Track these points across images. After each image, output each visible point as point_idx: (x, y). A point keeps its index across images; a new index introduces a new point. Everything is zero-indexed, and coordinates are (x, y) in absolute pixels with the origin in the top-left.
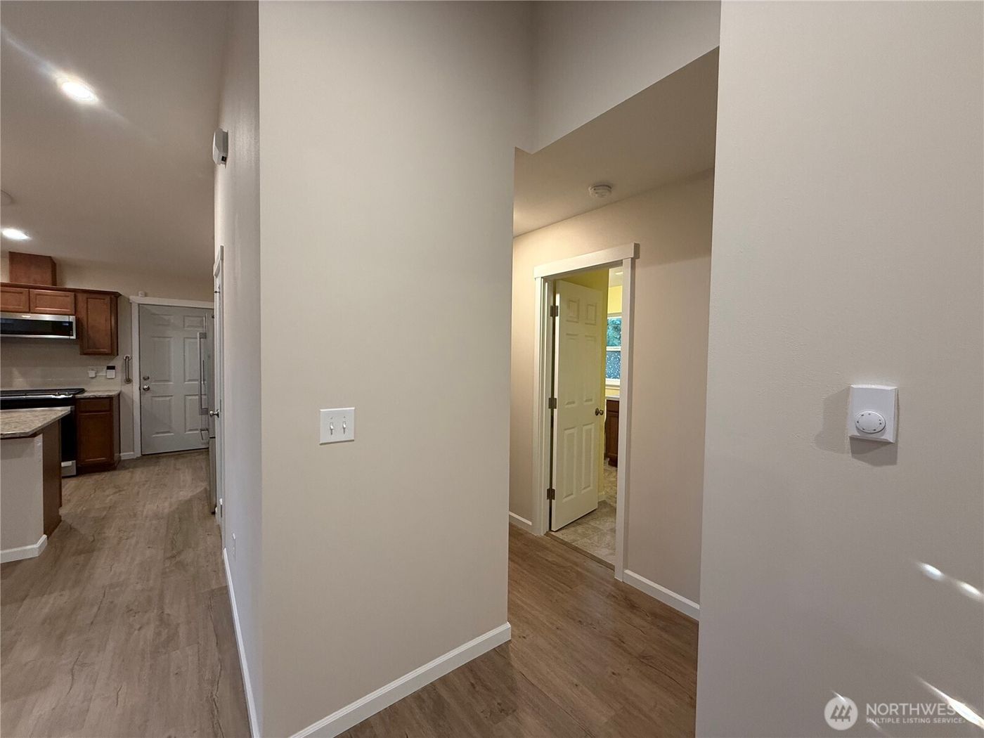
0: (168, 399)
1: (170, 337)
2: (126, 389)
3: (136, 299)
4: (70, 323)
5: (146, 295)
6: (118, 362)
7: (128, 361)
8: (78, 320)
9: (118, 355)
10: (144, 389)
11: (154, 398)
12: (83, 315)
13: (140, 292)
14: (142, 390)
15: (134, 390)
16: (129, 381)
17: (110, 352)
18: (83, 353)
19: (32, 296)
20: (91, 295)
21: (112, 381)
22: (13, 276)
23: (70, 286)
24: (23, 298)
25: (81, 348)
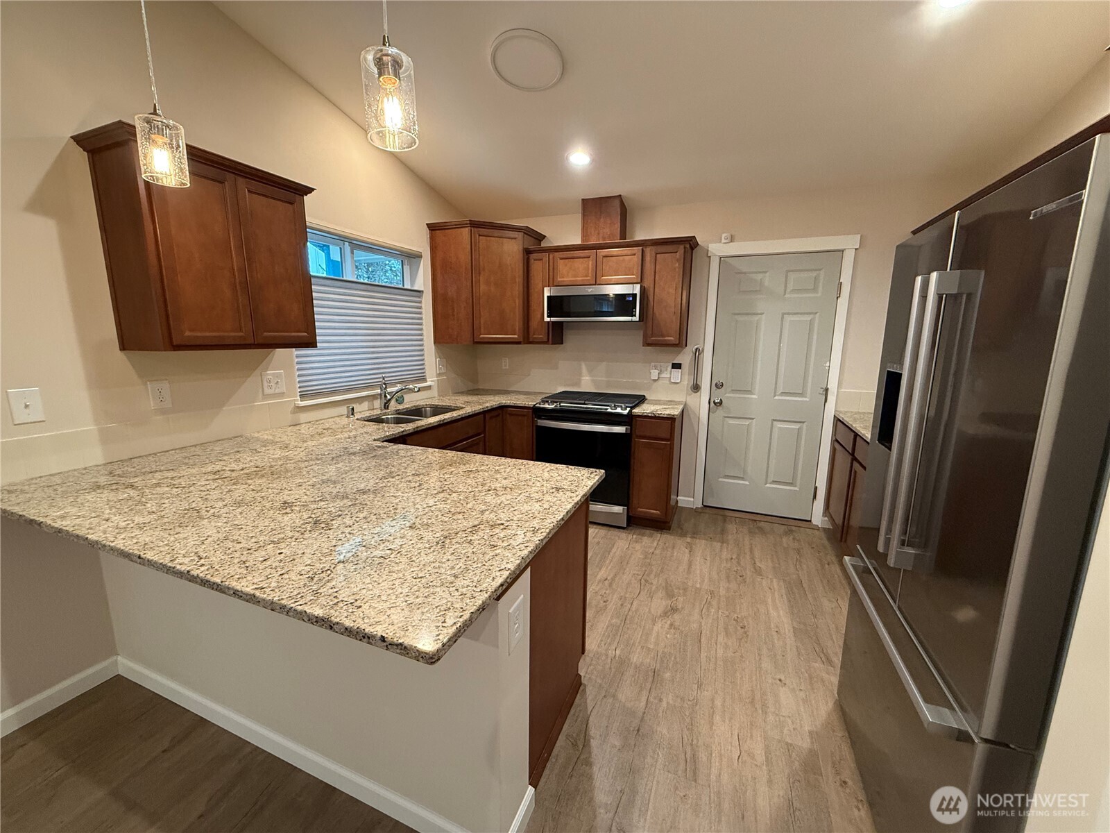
0: (747, 422)
1: (762, 314)
2: (692, 400)
3: (717, 248)
4: (634, 296)
5: (732, 240)
6: (685, 358)
7: (698, 352)
8: (643, 290)
9: (686, 346)
10: (715, 403)
11: (727, 419)
12: (648, 283)
13: (724, 235)
14: (712, 404)
15: (701, 403)
16: (696, 388)
17: (677, 342)
18: (647, 344)
19: (600, 258)
20: (660, 248)
21: (675, 385)
22: (585, 235)
23: (640, 236)
24: (590, 263)
25: (645, 336)
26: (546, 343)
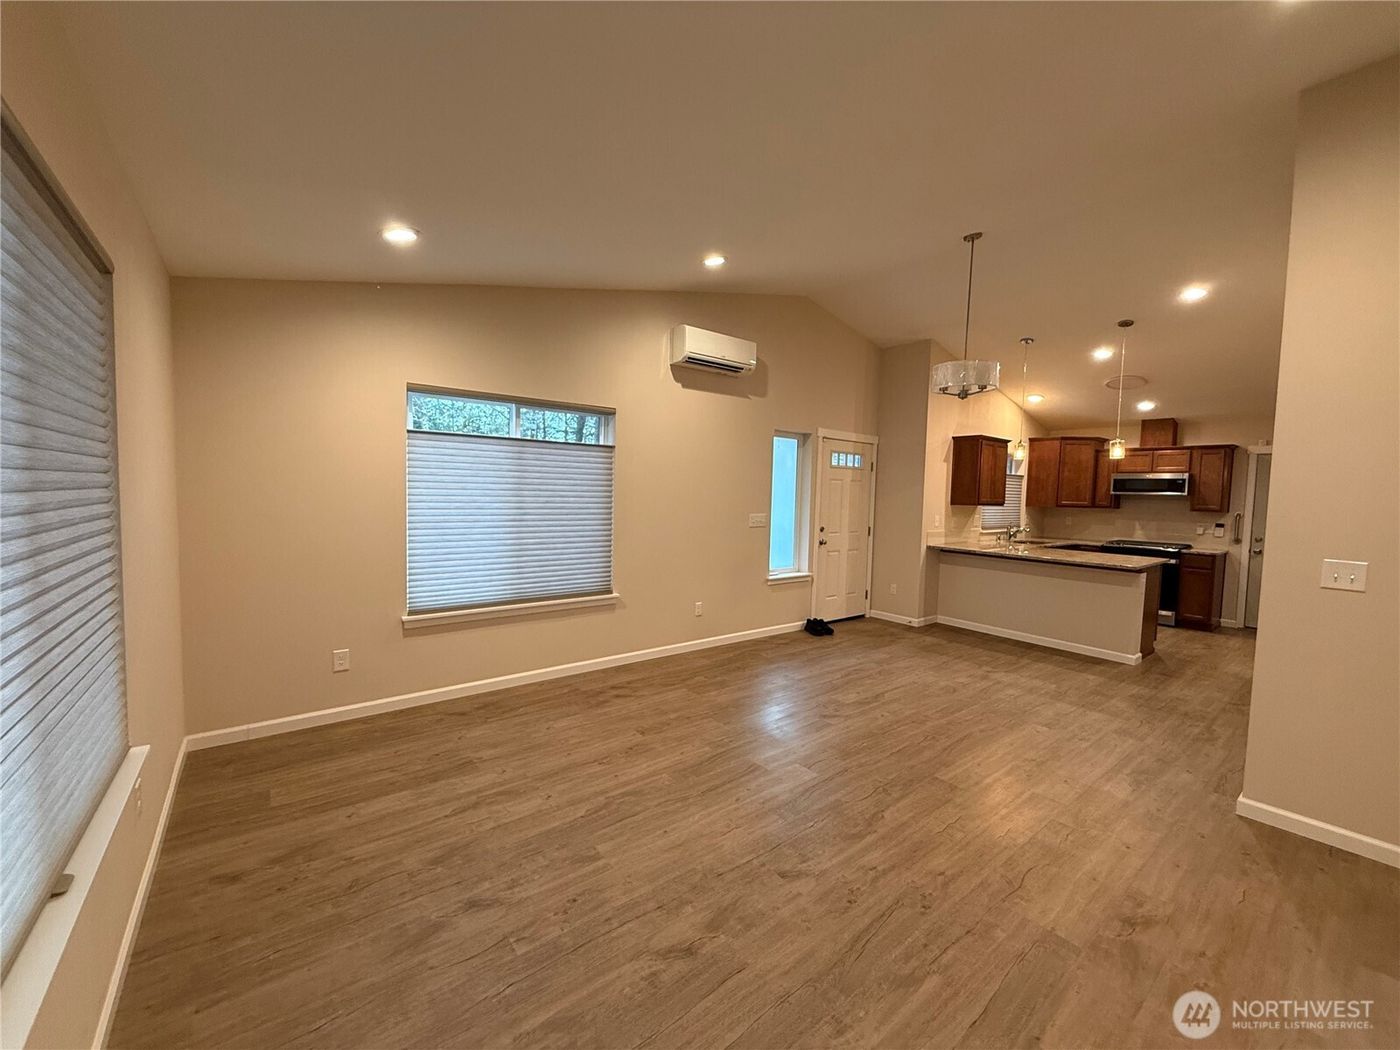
2: (1233, 550)
3: (1255, 449)
4: (1184, 480)
5: (1267, 444)
6: (1228, 520)
7: (1239, 518)
8: (1191, 476)
9: (1228, 511)
10: (1255, 552)
12: (1196, 471)
13: (1259, 441)
14: (1252, 553)
15: (1243, 553)
16: (1238, 541)
17: (1220, 509)
18: (1193, 509)
19: (1155, 457)
20: (1204, 451)
21: (1219, 539)
22: (1143, 441)
23: (1188, 444)
24: (1148, 459)
25: (1192, 505)
26: (1110, 507)
